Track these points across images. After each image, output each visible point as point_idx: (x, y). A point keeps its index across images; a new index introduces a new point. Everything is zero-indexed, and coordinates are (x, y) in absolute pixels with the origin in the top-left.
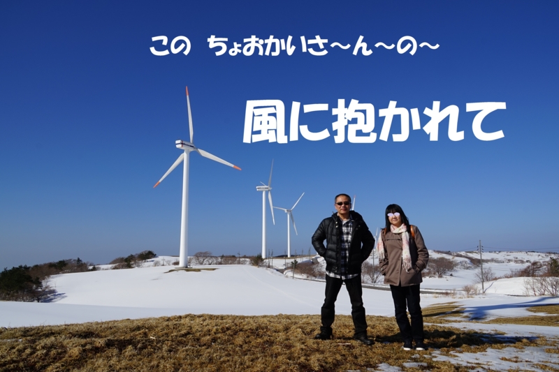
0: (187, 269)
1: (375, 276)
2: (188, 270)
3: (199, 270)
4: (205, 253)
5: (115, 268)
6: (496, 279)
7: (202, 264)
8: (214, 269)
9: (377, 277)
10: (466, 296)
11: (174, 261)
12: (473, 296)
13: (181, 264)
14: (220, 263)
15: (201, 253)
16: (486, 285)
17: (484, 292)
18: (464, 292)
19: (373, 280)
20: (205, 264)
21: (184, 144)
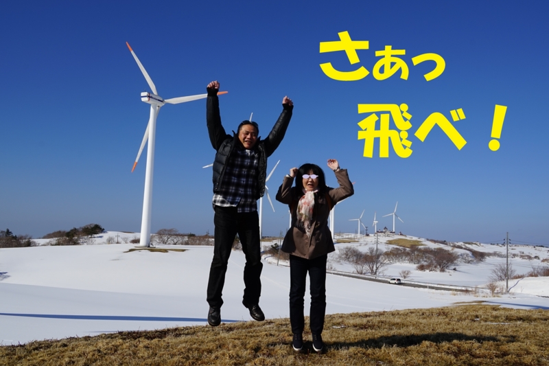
0: (149, 248)
1: (375, 268)
2: (153, 250)
3: (166, 251)
4: (170, 230)
5: (58, 244)
6: (521, 277)
7: (165, 243)
8: (183, 250)
9: (377, 268)
10: (491, 295)
11: (132, 239)
12: (500, 295)
13: (142, 243)
14: (187, 243)
15: (165, 230)
17: (508, 292)
18: (488, 291)
19: (372, 270)
20: (169, 244)
21: (151, 97)
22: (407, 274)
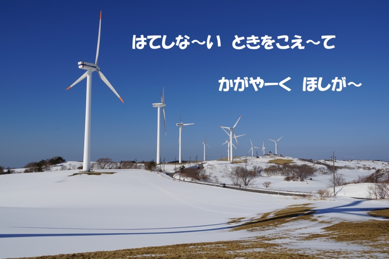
0: (89, 172)
1: (247, 180)
2: (89, 174)
3: (99, 174)
4: (106, 159)
5: (26, 172)
6: (345, 184)
7: (103, 168)
8: (112, 173)
9: (249, 181)
10: (319, 198)
11: (78, 166)
12: (326, 198)
13: (85, 169)
14: (119, 168)
15: (103, 159)
16: (337, 189)
17: (335, 195)
18: (318, 195)
19: (245, 183)
20: (106, 169)
21: (85, 65)
22: (268, 184)
